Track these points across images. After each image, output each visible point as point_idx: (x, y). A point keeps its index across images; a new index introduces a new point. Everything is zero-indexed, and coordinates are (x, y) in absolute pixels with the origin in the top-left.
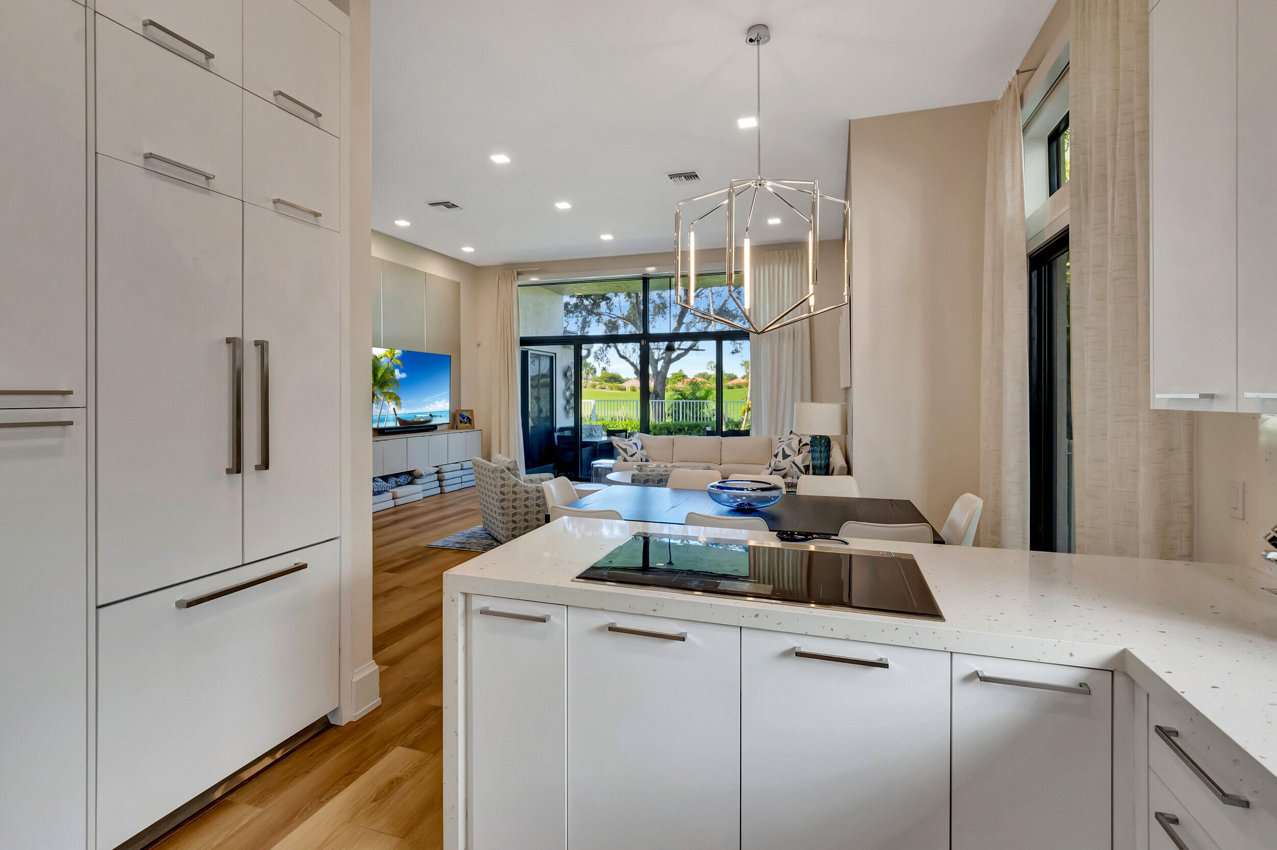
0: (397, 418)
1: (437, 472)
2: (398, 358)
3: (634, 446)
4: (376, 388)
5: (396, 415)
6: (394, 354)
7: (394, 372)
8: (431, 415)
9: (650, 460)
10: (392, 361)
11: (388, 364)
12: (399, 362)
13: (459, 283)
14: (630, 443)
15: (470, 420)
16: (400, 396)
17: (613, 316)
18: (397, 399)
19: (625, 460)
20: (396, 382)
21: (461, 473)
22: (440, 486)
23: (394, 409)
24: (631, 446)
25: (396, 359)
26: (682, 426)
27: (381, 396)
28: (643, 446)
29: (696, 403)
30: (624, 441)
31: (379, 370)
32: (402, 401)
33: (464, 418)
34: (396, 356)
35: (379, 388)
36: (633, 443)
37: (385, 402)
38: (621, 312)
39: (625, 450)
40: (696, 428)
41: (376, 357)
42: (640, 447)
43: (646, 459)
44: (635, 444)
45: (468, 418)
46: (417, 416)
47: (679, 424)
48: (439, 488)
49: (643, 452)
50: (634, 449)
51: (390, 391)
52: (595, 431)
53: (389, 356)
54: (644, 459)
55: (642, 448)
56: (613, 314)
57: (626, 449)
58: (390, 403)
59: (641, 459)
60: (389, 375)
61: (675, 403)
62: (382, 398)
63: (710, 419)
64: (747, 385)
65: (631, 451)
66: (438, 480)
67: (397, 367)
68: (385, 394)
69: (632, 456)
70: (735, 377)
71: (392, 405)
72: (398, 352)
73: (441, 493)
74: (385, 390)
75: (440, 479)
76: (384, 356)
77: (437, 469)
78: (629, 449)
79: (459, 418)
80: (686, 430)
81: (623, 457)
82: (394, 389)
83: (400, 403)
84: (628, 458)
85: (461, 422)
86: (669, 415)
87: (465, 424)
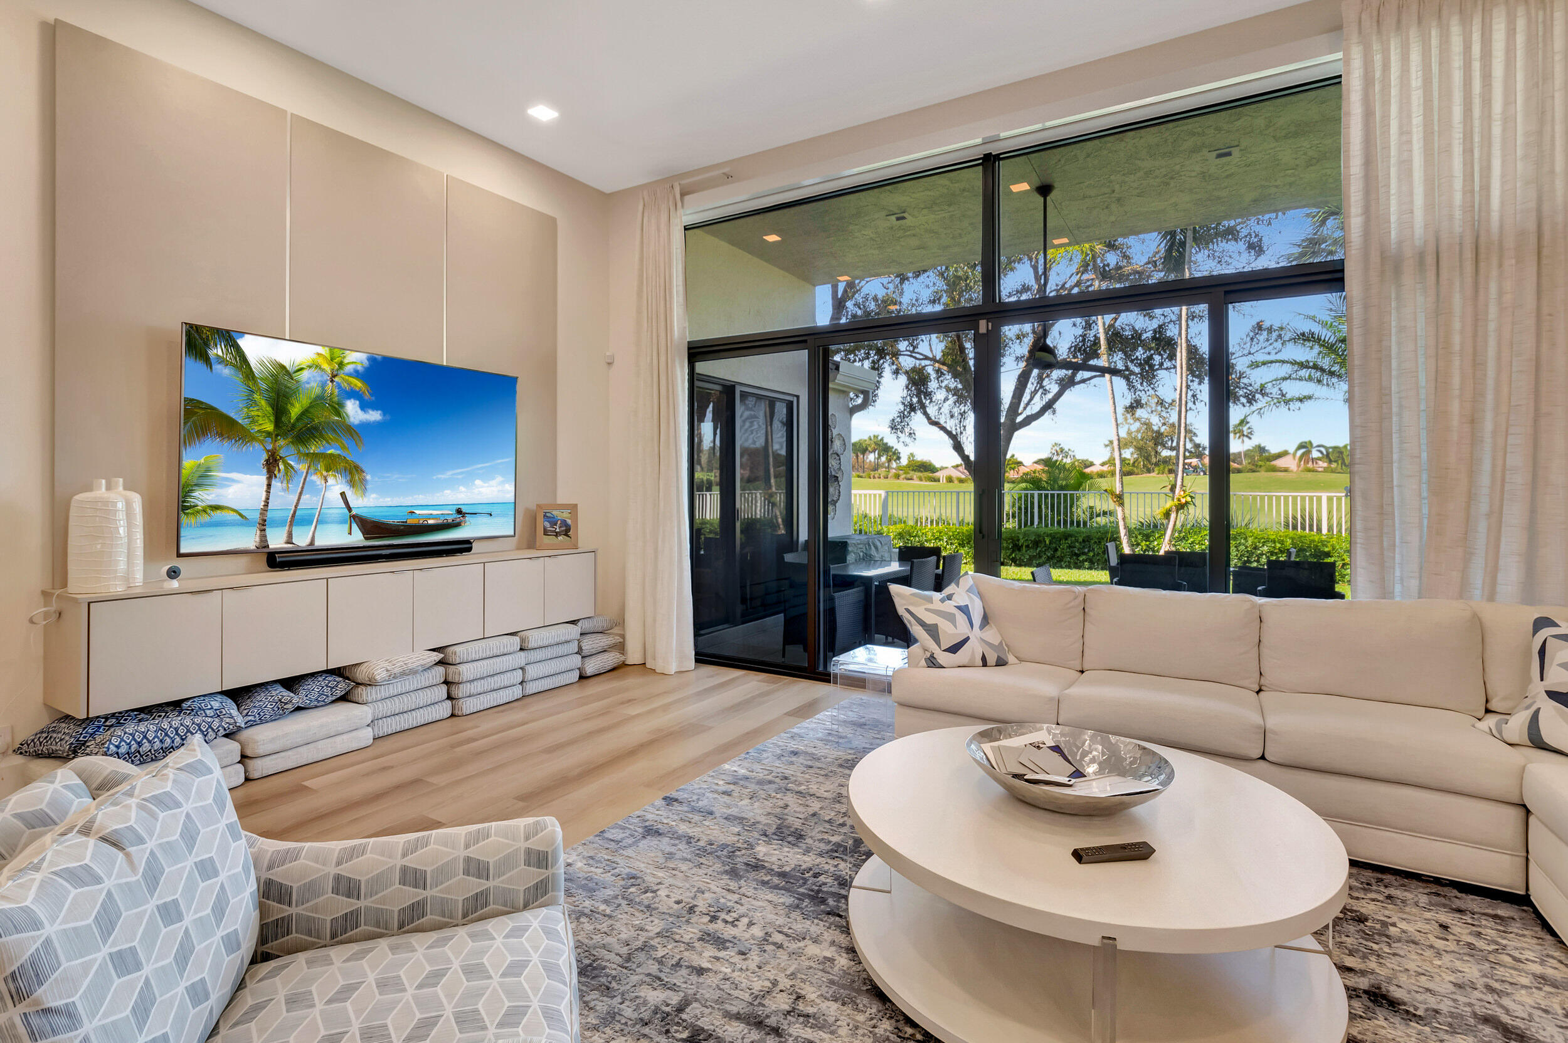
0: (354, 517)
1: (441, 663)
2: (356, 374)
3: (961, 618)
4: (281, 442)
5: (350, 509)
6: (341, 365)
7: (341, 405)
8: (459, 511)
9: (1011, 659)
10: (336, 379)
11: (323, 385)
12: (358, 384)
13: (553, 221)
14: (949, 607)
15: (566, 531)
16: (362, 465)
17: (918, 356)
18: (353, 473)
19: (932, 662)
20: (351, 431)
21: (521, 658)
22: (450, 697)
23: (343, 494)
24: (951, 618)
25: (350, 375)
26: (1039, 536)
27: (299, 461)
28: (989, 615)
29: (1065, 495)
30: (930, 600)
31: (293, 400)
32: (368, 477)
33: (554, 523)
34: (349, 368)
35: (292, 443)
36: (959, 608)
37: (314, 478)
38: (931, 351)
39: (933, 631)
40: (1066, 539)
41: (283, 367)
42: (977, 618)
43: (999, 658)
44: (965, 610)
45: (564, 523)
46: (417, 512)
47: (1033, 532)
48: (449, 703)
49: (992, 635)
50: (961, 628)
51: (330, 452)
52: (876, 548)
53: (326, 366)
54: (992, 659)
55: (986, 620)
56: (918, 353)
57: (936, 625)
58: (331, 481)
59: (984, 659)
60: (326, 414)
61: (1026, 495)
62: (302, 467)
63: (1085, 523)
64: (1113, 474)
65: (950, 632)
66: (446, 682)
67: (353, 394)
68: (314, 458)
69: (954, 649)
70: (1092, 464)
71: (336, 486)
72: (356, 359)
73: (453, 715)
74: (313, 449)
75: (450, 679)
76: (310, 367)
77: (437, 656)
78: (944, 626)
79: (541, 524)
80: (1047, 542)
81: (925, 650)
82: (343, 448)
83: (363, 482)
84: (943, 657)
85: (546, 533)
86: (1013, 517)
87: (556, 536)
